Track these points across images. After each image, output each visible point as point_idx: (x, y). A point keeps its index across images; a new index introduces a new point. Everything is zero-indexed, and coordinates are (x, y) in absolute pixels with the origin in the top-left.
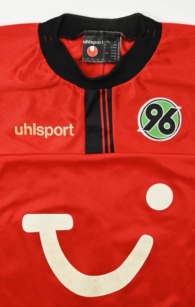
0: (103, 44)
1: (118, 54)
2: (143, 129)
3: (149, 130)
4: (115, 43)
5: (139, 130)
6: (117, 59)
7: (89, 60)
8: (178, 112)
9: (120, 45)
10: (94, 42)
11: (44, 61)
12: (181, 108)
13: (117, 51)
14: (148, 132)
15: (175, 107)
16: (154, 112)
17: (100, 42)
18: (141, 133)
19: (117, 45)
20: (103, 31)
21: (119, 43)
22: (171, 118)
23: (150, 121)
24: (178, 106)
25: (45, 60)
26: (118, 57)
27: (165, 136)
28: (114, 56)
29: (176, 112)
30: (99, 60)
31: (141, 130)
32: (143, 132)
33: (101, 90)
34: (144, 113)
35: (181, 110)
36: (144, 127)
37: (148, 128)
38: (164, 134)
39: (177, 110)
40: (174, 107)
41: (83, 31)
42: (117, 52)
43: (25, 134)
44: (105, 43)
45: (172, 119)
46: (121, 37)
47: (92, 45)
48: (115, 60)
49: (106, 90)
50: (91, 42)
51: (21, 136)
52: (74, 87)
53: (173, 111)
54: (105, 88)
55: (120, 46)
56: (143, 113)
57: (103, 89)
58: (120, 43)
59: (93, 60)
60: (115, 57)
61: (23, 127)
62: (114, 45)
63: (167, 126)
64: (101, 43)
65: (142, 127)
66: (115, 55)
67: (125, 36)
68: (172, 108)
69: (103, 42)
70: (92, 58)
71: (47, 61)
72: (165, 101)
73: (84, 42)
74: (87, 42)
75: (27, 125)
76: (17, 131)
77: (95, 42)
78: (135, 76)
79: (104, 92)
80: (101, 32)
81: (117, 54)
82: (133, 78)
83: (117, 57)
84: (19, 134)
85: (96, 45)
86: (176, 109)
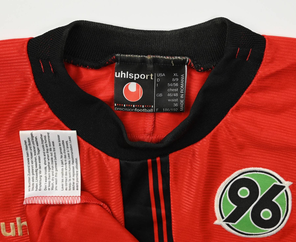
0: (152, 78)
1: (182, 97)
2: (224, 221)
3: (234, 222)
4: (175, 77)
5: (216, 222)
6: (179, 105)
7: (126, 107)
8: (286, 191)
9: (184, 79)
10: (135, 75)
11: (45, 108)
12: (291, 183)
13: (179, 90)
14: (232, 225)
15: (281, 183)
16: (244, 193)
17: (147, 76)
18: (220, 227)
19: (180, 79)
20: (152, 56)
21: (182, 75)
22: (274, 200)
23: (235, 207)
24: (286, 180)
25: (47, 105)
26: (182, 101)
27: (263, 231)
28: (173, 100)
29: (283, 191)
30: (144, 108)
31: (219, 221)
32: (224, 225)
33: (149, 161)
34: (226, 194)
35: (290, 187)
36: (225, 218)
37: (233, 218)
38: (260, 228)
39: (284, 187)
40: (278, 183)
41: (115, 55)
42: (179, 92)
43: (19, 235)
44: (157, 77)
45: (276, 202)
46: (186, 66)
47: (132, 80)
48: (176, 107)
49: (158, 159)
50: (130, 75)
51: (13, 237)
52: (100, 155)
53: (276, 189)
54: (157, 157)
55: (184, 82)
56: (224, 194)
57: (153, 158)
58: (184, 76)
59: (135, 108)
60: (176, 103)
61: (16, 224)
62: (173, 80)
63: (266, 214)
64: (149, 77)
65: (223, 218)
66: (175, 98)
67: (194, 64)
68: (275, 185)
69: (152, 75)
70: (133, 103)
71: (49, 107)
72: (263, 174)
73: (117, 75)
74: (123, 75)
75: (21, 219)
76: (5, 230)
77: (137, 76)
78: (210, 132)
79: (154, 164)
80: (149, 57)
81: (179, 96)
82: (207, 137)
83: (179, 102)
84: (8, 234)
85: (138, 81)
86: (282, 186)
